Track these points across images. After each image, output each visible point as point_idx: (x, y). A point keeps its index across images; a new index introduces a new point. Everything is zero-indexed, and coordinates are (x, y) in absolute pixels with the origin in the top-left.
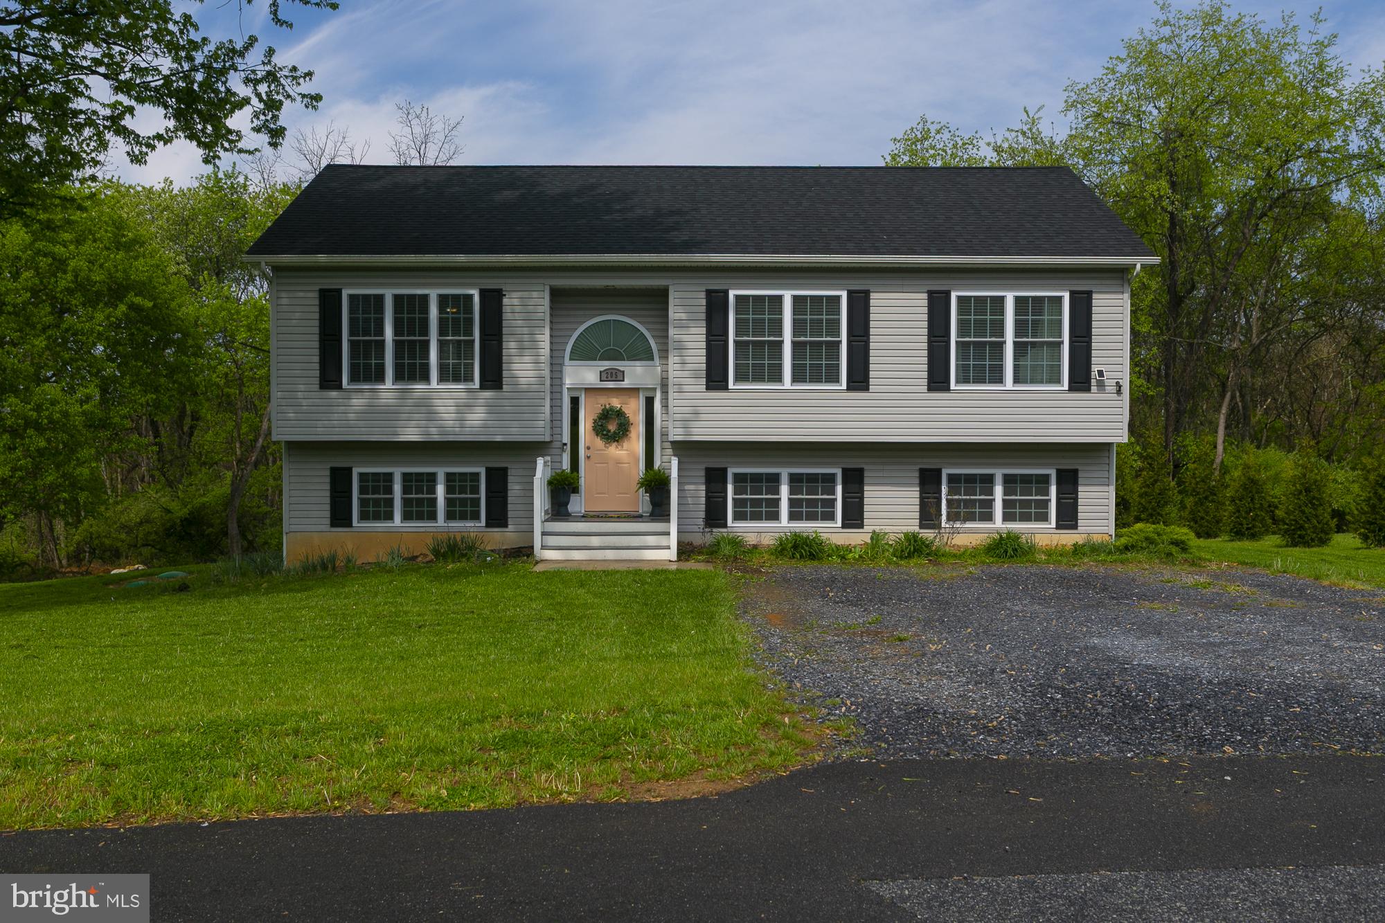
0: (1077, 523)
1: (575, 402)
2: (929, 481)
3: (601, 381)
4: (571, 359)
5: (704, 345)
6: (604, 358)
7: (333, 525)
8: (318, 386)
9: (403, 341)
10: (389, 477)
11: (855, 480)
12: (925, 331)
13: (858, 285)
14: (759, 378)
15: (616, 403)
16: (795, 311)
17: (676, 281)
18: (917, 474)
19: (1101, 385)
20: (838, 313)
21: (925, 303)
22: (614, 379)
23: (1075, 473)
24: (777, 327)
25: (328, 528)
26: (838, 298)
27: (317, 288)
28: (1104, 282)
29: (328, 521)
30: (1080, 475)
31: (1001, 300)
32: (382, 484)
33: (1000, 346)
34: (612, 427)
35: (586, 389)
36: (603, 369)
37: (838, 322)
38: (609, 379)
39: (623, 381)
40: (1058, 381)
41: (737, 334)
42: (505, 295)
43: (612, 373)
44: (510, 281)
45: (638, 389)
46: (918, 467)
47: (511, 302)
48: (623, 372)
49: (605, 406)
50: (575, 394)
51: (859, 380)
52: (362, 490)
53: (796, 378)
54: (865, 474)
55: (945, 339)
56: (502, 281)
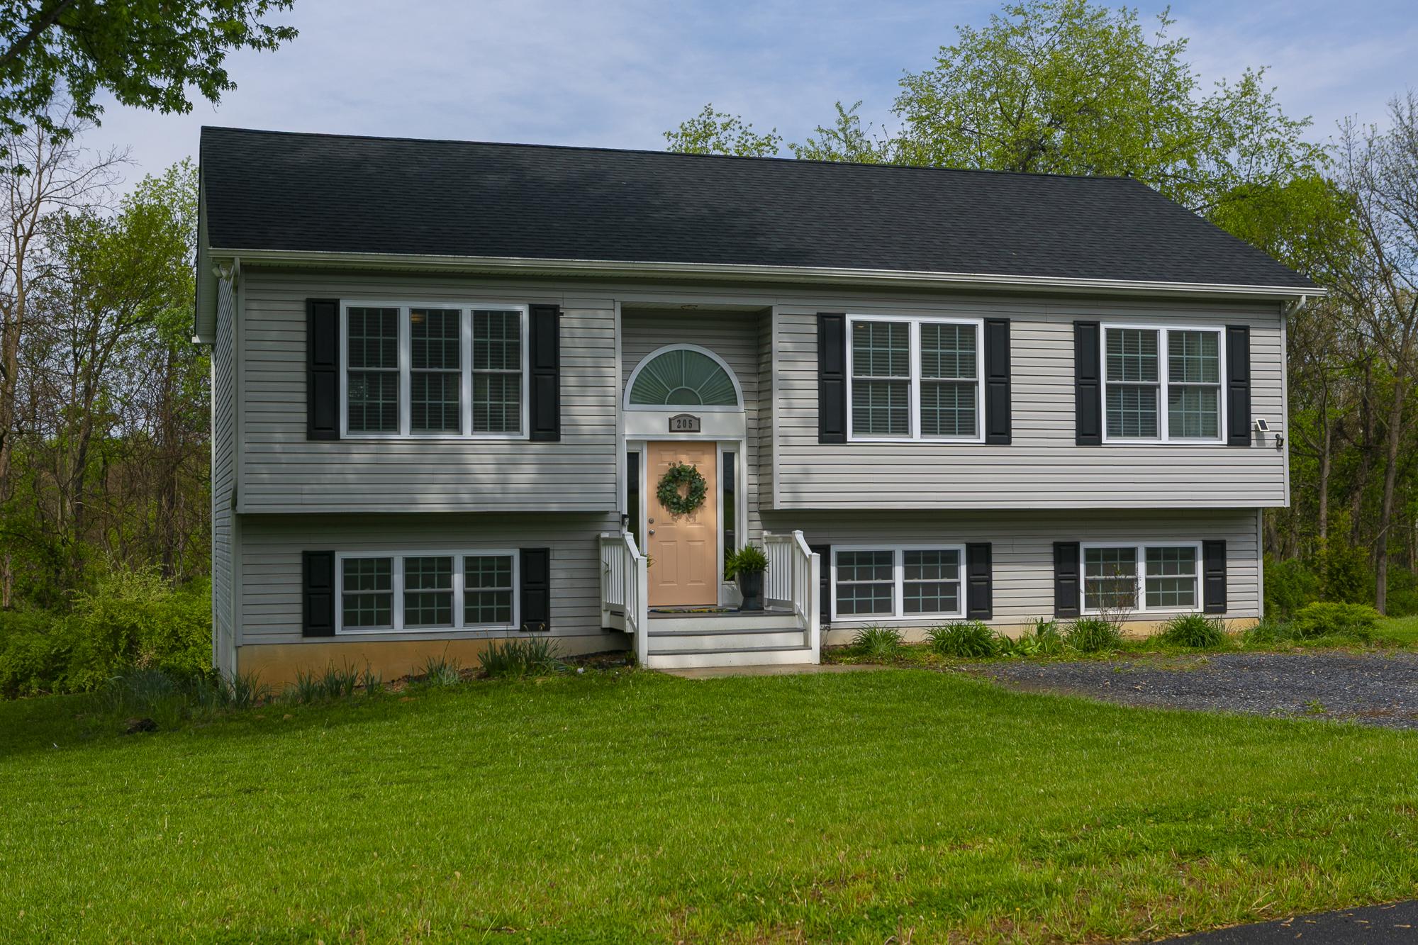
0: (1226, 605)
1: (633, 459)
2: (1065, 557)
3: (671, 431)
4: (631, 402)
5: (815, 384)
6: (672, 401)
7: (307, 633)
8: (304, 436)
9: (424, 374)
10: (386, 564)
11: (981, 558)
12: (1072, 372)
13: (997, 312)
14: (880, 428)
15: (685, 460)
16: (925, 343)
17: (781, 301)
18: (1051, 550)
19: (1261, 439)
20: (973, 346)
21: (1071, 336)
22: (687, 428)
23: (1222, 544)
24: (903, 364)
25: (297, 638)
26: (973, 328)
27: (304, 297)
28: (1261, 316)
29: (299, 629)
30: (1228, 547)
31: (1154, 334)
32: (375, 574)
33: (1152, 391)
34: (682, 493)
35: (650, 443)
36: (672, 415)
37: (973, 357)
38: (682, 428)
39: (699, 431)
40: (1214, 433)
41: (855, 372)
42: (562, 314)
43: (685, 420)
44: (567, 295)
45: (715, 443)
46: (1051, 541)
47: (570, 322)
48: (699, 419)
49: (674, 465)
50: (634, 449)
51: (1000, 433)
52: (348, 584)
53: (927, 429)
54: (994, 551)
55: (1095, 381)
56: (559, 294)
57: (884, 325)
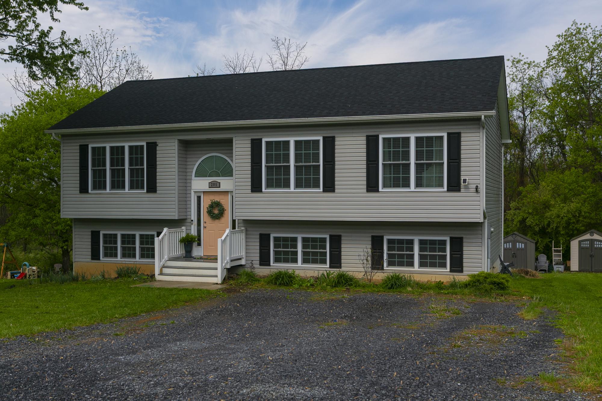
0: (462, 269)
1: (199, 198)
2: (377, 243)
3: (209, 188)
4: (195, 177)
5: (250, 168)
6: (210, 176)
7: (92, 259)
8: (79, 192)
9: (115, 169)
10: (116, 235)
11: (336, 241)
12: (365, 158)
13: (329, 134)
14: (278, 186)
15: (217, 198)
16: (296, 149)
17: (236, 135)
18: (370, 239)
19: (467, 187)
20: (318, 149)
21: (365, 142)
22: (215, 186)
23: (461, 239)
24: (287, 158)
25: (90, 260)
26: (318, 141)
27: (79, 144)
28: (468, 127)
29: (90, 257)
30: (464, 240)
31: (408, 139)
32: (112, 239)
33: (407, 166)
34: (216, 212)
35: (204, 192)
36: (210, 181)
37: (318, 154)
38: (213, 186)
39: (220, 187)
40: (442, 186)
41: (267, 162)
42: (158, 145)
43: (214, 183)
44: (159, 138)
45: (228, 192)
46: (370, 235)
47: (161, 148)
48: (220, 183)
49: (212, 200)
50: (199, 195)
51: (329, 187)
52: (105, 242)
53: (297, 186)
54: (343, 238)
55: (376, 162)
56: (157, 138)
57: (279, 142)
